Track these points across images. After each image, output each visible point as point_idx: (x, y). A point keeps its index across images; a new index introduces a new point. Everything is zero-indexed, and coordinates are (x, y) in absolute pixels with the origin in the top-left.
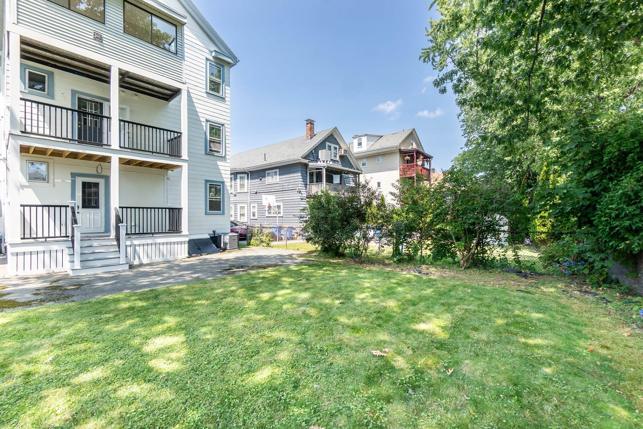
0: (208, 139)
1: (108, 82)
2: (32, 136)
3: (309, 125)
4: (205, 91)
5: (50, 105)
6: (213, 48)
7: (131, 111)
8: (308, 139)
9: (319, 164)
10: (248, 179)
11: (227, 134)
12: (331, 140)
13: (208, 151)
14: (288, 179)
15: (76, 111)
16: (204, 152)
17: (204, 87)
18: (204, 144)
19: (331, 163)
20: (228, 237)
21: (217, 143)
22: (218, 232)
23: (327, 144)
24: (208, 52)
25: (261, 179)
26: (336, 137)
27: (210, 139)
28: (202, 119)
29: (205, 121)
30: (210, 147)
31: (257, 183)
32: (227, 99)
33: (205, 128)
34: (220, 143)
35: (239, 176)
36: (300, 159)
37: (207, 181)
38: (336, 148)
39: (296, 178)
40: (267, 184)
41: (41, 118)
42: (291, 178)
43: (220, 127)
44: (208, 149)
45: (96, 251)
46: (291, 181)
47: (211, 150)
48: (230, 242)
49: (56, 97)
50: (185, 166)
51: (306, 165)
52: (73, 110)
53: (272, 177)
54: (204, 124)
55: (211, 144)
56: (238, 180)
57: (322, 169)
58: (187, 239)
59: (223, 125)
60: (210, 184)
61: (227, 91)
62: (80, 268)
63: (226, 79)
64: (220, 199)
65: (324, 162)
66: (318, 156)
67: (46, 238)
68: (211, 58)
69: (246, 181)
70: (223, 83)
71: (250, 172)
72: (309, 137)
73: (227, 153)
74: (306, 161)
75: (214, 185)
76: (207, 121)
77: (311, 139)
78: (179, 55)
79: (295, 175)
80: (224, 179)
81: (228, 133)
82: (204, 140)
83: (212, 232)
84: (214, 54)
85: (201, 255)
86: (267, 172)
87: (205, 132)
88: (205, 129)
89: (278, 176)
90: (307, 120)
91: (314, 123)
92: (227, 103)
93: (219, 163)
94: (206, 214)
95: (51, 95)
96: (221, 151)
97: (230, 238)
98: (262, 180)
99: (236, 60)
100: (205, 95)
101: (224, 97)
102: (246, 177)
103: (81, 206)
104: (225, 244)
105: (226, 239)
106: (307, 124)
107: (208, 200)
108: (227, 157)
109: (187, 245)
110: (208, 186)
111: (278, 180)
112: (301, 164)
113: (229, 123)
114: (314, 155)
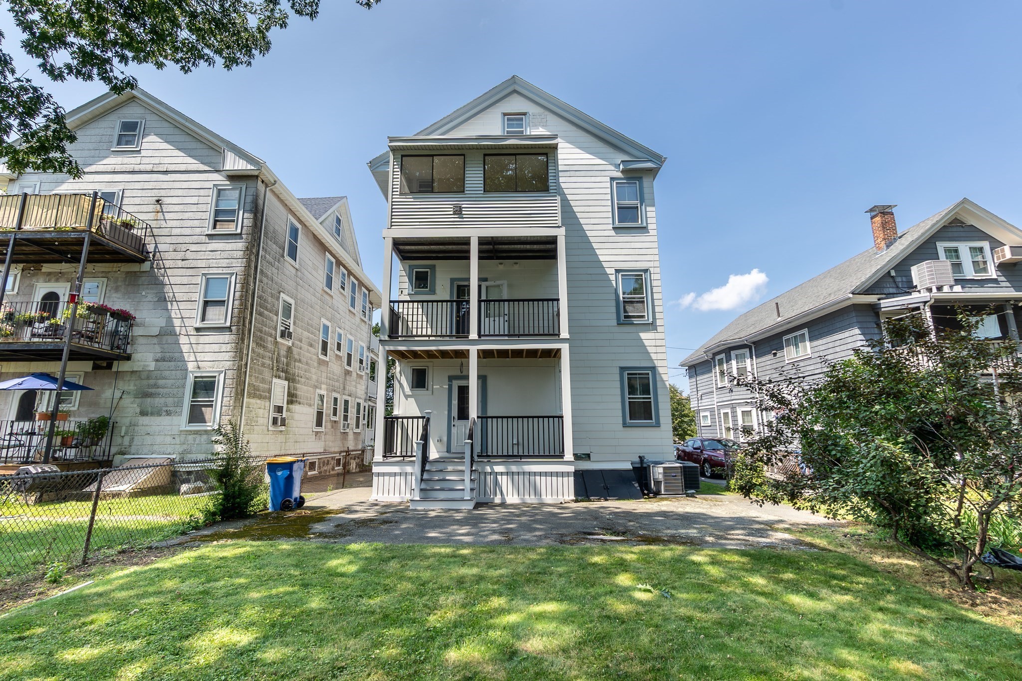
0: (621, 298)
1: (468, 258)
2: (416, 339)
3: (878, 219)
4: (611, 226)
5: (432, 301)
6: (620, 157)
7: (510, 286)
8: (879, 248)
9: (914, 298)
10: (751, 357)
11: (655, 283)
12: (956, 234)
13: (622, 318)
14: (831, 345)
15: (454, 301)
16: (614, 322)
17: (610, 221)
18: (614, 310)
19: (958, 288)
20: (661, 470)
21: (638, 302)
22: (649, 458)
23: (941, 246)
24: (613, 168)
25: (775, 354)
26: (971, 221)
27: (624, 298)
28: (609, 271)
29: (614, 272)
30: (625, 311)
31: (769, 363)
32: (650, 227)
33: (614, 283)
34: (643, 302)
35: (733, 353)
36: (849, 298)
37: (623, 369)
38: (981, 250)
39: (850, 340)
40: (787, 362)
41: (425, 319)
42: (838, 343)
43: (642, 275)
44: (622, 314)
45: (447, 478)
46: (838, 349)
47: (626, 317)
48: (665, 480)
49: (437, 291)
50: (565, 348)
51: (874, 309)
52: (451, 301)
53: (797, 346)
54: (613, 278)
55: (627, 307)
56: (734, 362)
57: (918, 308)
58: (572, 469)
59: (646, 271)
60: (628, 374)
61: (651, 215)
62: (418, 499)
63: (646, 196)
64: (650, 398)
65: (930, 290)
66: (910, 281)
67: (404, 456)
68: (619, 175)
69: (748, 361)
70: (641, 205)
71: (754, 343)
72: (883, 245)
73: (658, 316)
74: (872, 299)
75: (635, 374)
76: (617, 271)
77: (888, 247)
78: (552, 191)
79: (847, 334)
80: (655, 361)
81: (657, 282)
82: (614, 303)
83: (638, 460)
84: (621, 167)
85: (606, 500)
86: (784, 338)
87: (616, 290)
88: (615, 285)
89: (808, 343)
90: (871, 210)
91: (894, 210)
92: (652, 232)
93: (643, 335)
94: (625, 425)
95: (433, 292)
96: (646, 314)
97: (664, 473)
98: (778, 355)
99: (659, 160)
100: (613, 233)
101: (645, 225)
102: (748, 354)
103: (456, 417)
104: (658, 483)
105: (658, 472)
106: (872, 218)
107: (627, 401)
108: (658, 322)
109: (572, 479)
110: (626, 377)
111: (809, 351)
112: (856, 307)
113: (657, 264)
114: (899, 279)
